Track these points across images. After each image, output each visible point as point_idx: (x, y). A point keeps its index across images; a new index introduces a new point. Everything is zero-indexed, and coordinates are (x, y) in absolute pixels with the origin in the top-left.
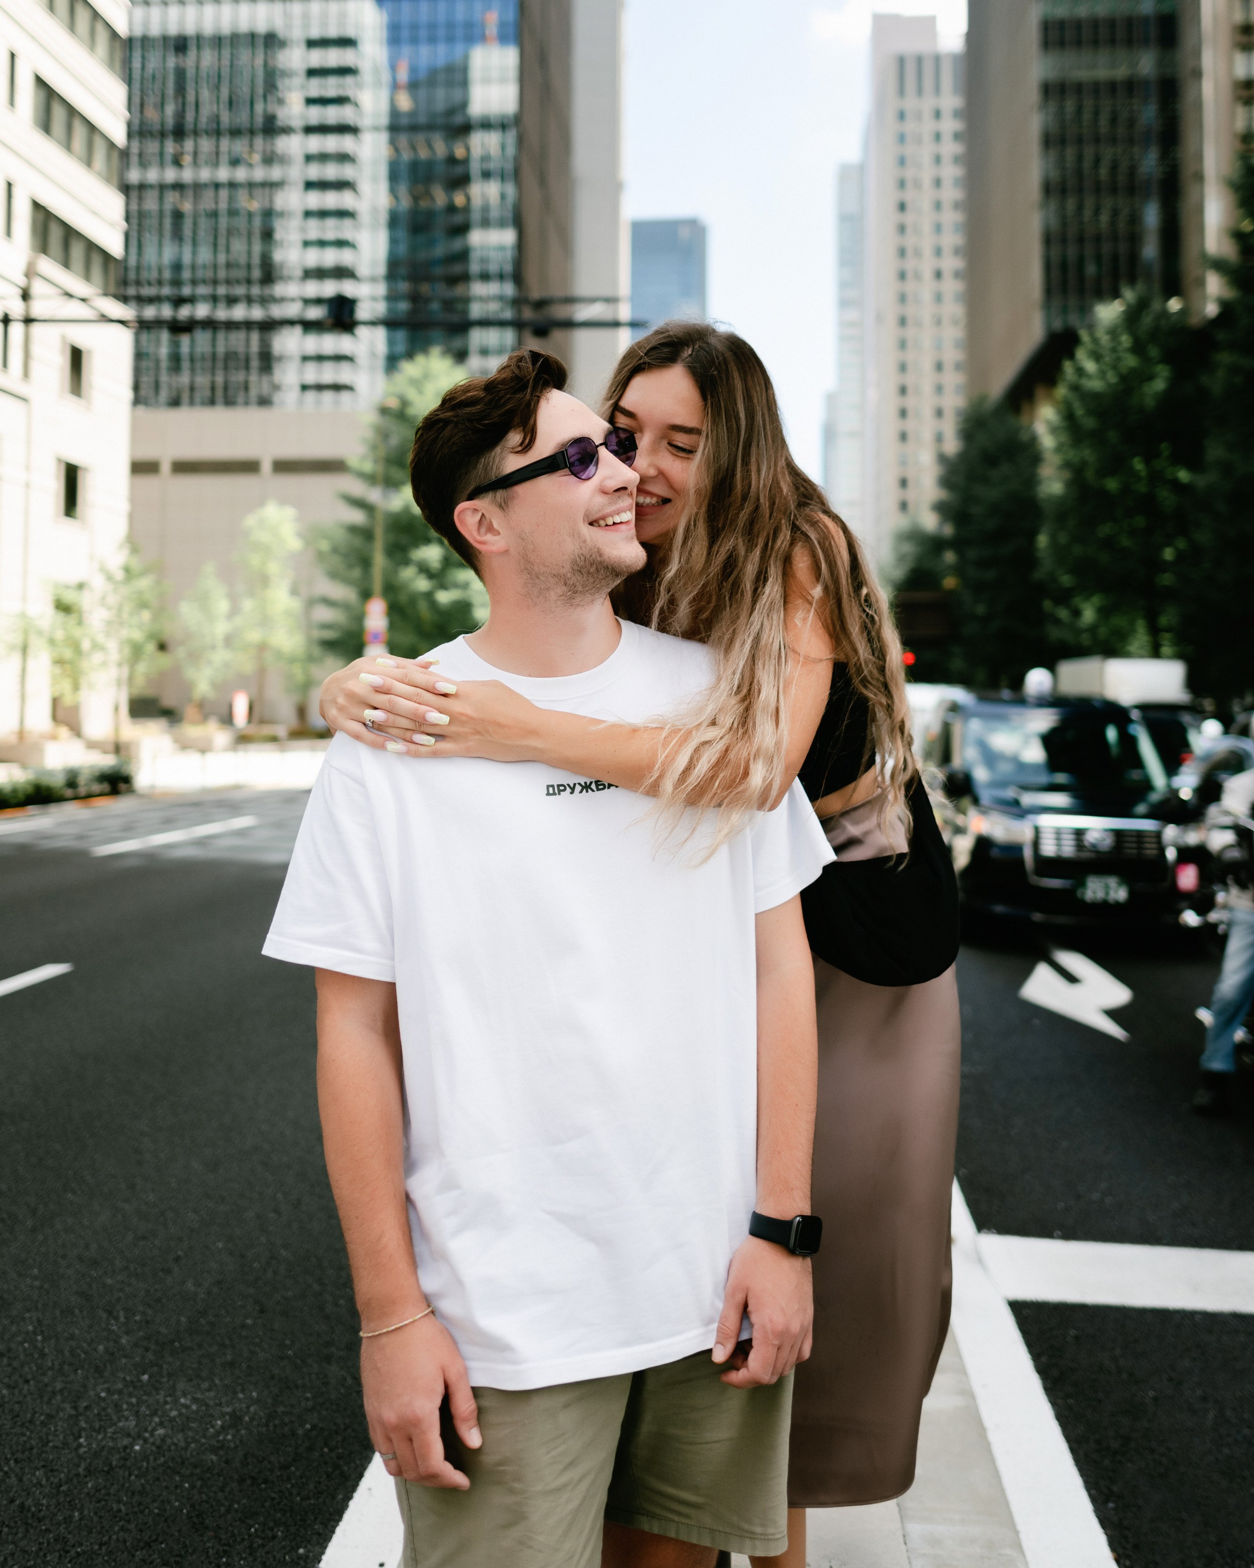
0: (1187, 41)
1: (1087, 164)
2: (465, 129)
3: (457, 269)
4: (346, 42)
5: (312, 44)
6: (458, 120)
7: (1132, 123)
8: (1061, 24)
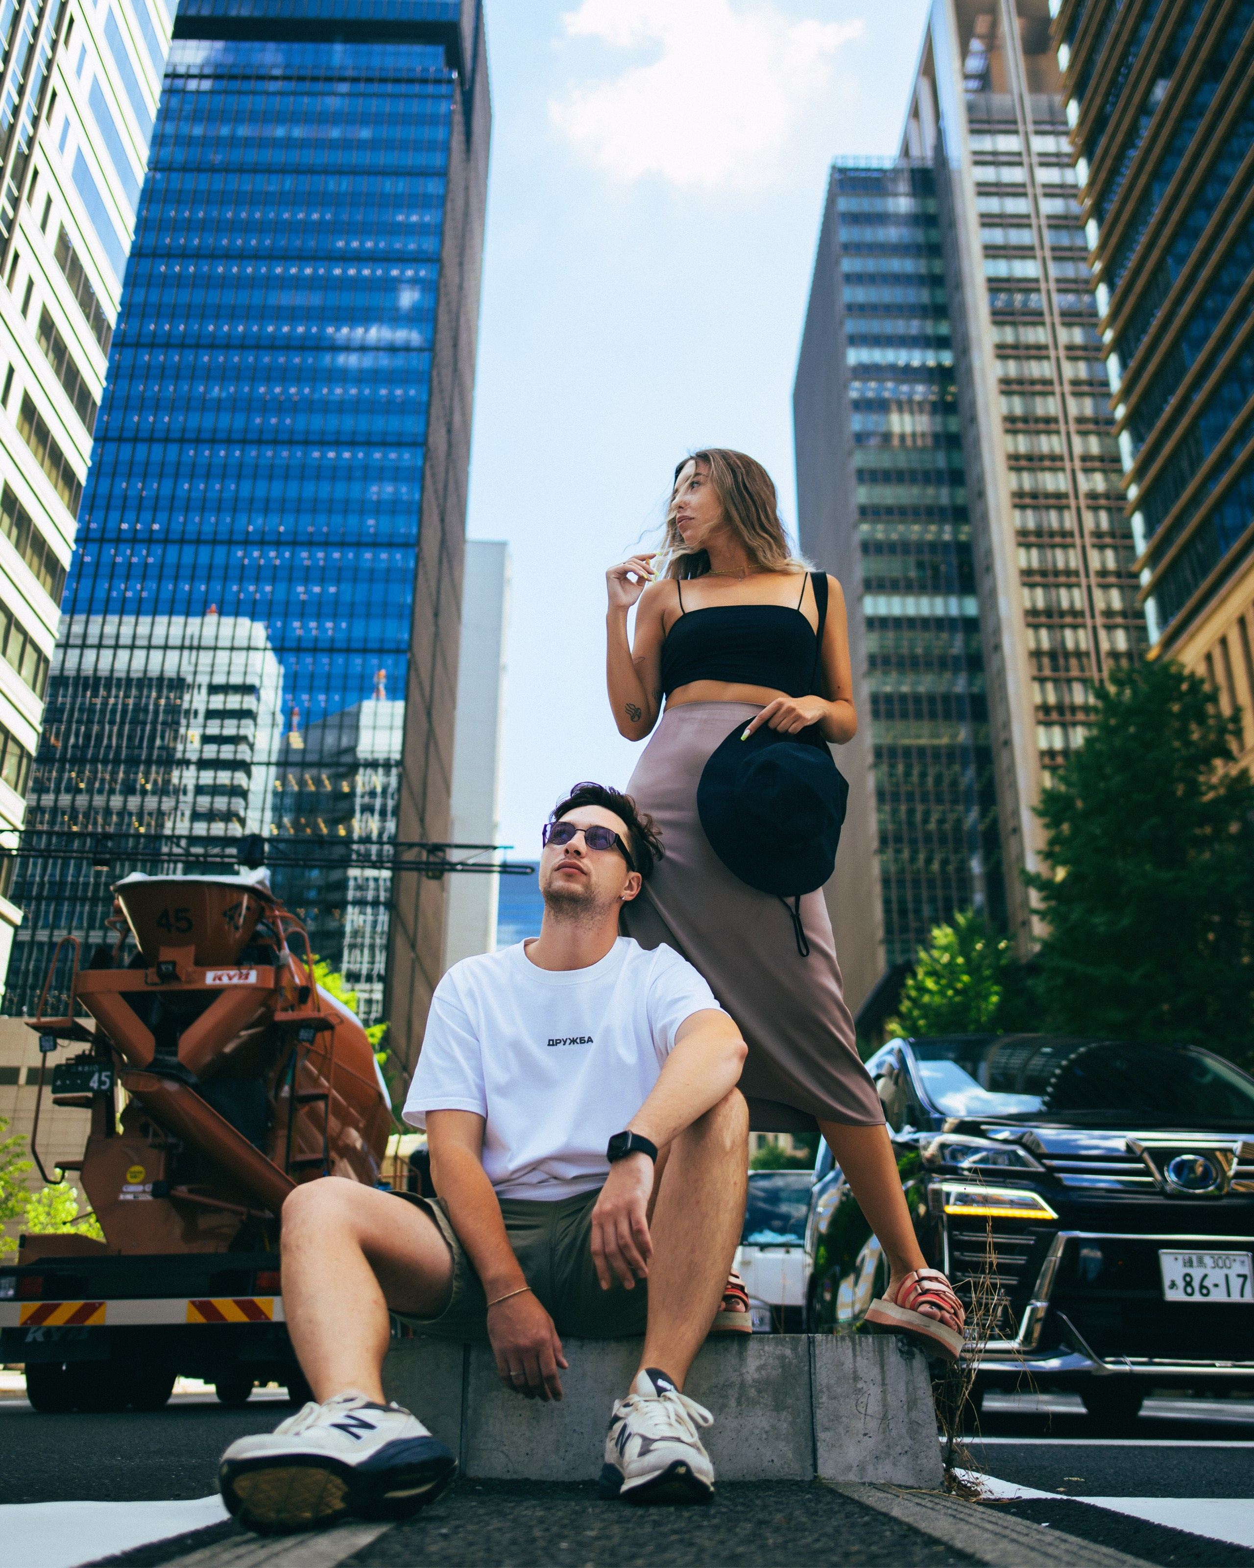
0: (997, 717)
1: (918, 817)
2: (354, 767)
3: (335, 896)
4: (248, 689)
5: (213, 689)
6: (346, 759)
7: (954, 783)
8: (889, 698)
